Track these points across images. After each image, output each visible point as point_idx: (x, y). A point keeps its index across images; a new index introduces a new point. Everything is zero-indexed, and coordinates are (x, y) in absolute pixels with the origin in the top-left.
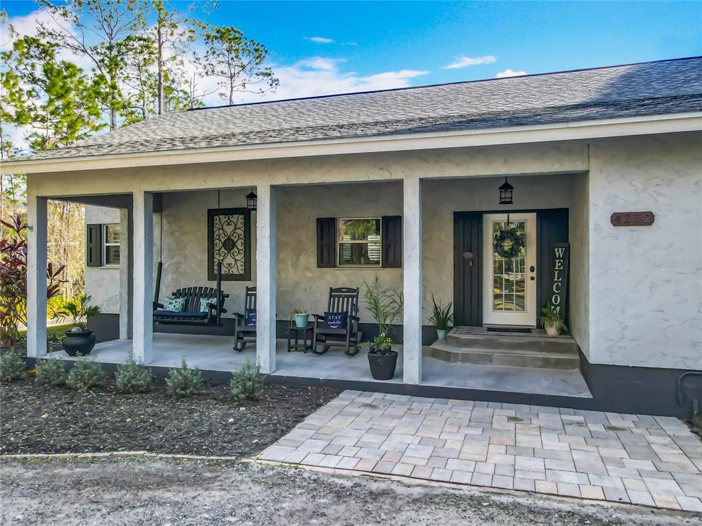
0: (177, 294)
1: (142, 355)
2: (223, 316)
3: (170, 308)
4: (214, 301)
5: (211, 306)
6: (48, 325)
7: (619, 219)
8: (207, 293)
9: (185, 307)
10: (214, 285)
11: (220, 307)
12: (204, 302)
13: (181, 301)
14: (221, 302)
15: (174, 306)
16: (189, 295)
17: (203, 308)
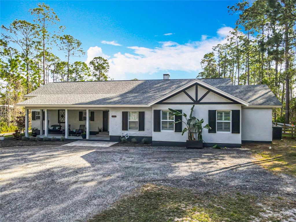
0: (52, 126)
1: (46, 136)
2: (61, 130)
3: (51, 129)
4: (59, 127)
5: (58, 128)
6: (29, 132)
7: (113, 116)
8: (58, 126)
9: (53, 128)
10: (59, 124)
11: (60, 129)
12: (57, 127)
13: (53, 127)
14: (60, 128)
15: (51, 128)
16: (54, 126)
17: (57, 129)
